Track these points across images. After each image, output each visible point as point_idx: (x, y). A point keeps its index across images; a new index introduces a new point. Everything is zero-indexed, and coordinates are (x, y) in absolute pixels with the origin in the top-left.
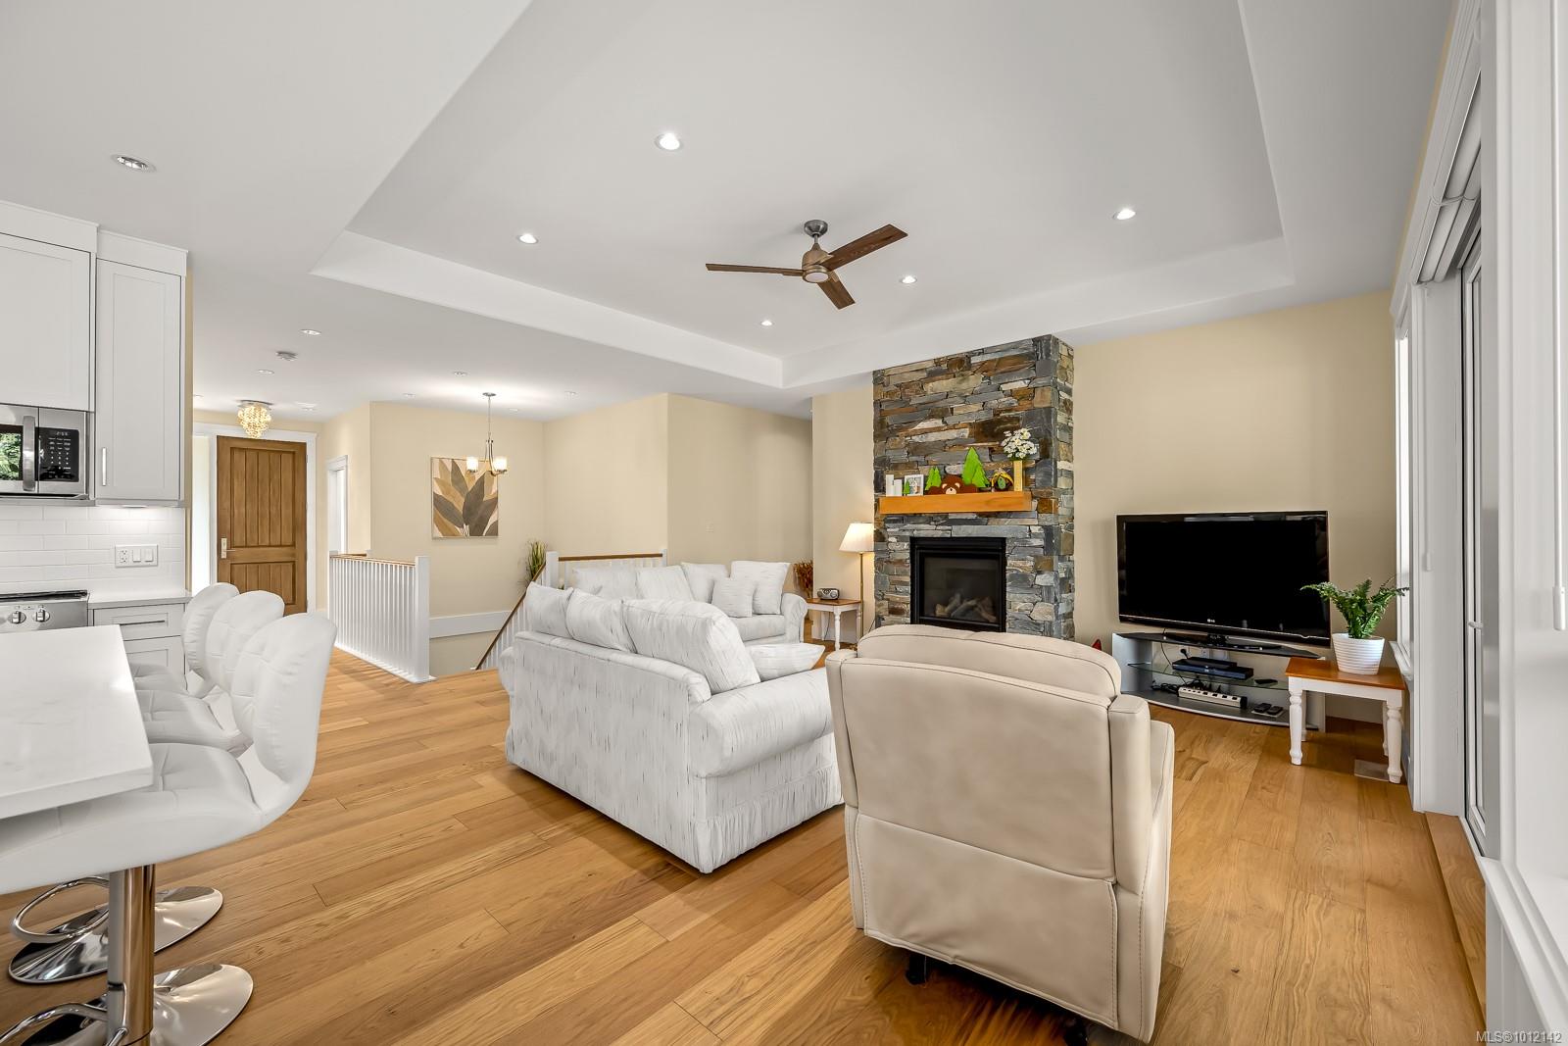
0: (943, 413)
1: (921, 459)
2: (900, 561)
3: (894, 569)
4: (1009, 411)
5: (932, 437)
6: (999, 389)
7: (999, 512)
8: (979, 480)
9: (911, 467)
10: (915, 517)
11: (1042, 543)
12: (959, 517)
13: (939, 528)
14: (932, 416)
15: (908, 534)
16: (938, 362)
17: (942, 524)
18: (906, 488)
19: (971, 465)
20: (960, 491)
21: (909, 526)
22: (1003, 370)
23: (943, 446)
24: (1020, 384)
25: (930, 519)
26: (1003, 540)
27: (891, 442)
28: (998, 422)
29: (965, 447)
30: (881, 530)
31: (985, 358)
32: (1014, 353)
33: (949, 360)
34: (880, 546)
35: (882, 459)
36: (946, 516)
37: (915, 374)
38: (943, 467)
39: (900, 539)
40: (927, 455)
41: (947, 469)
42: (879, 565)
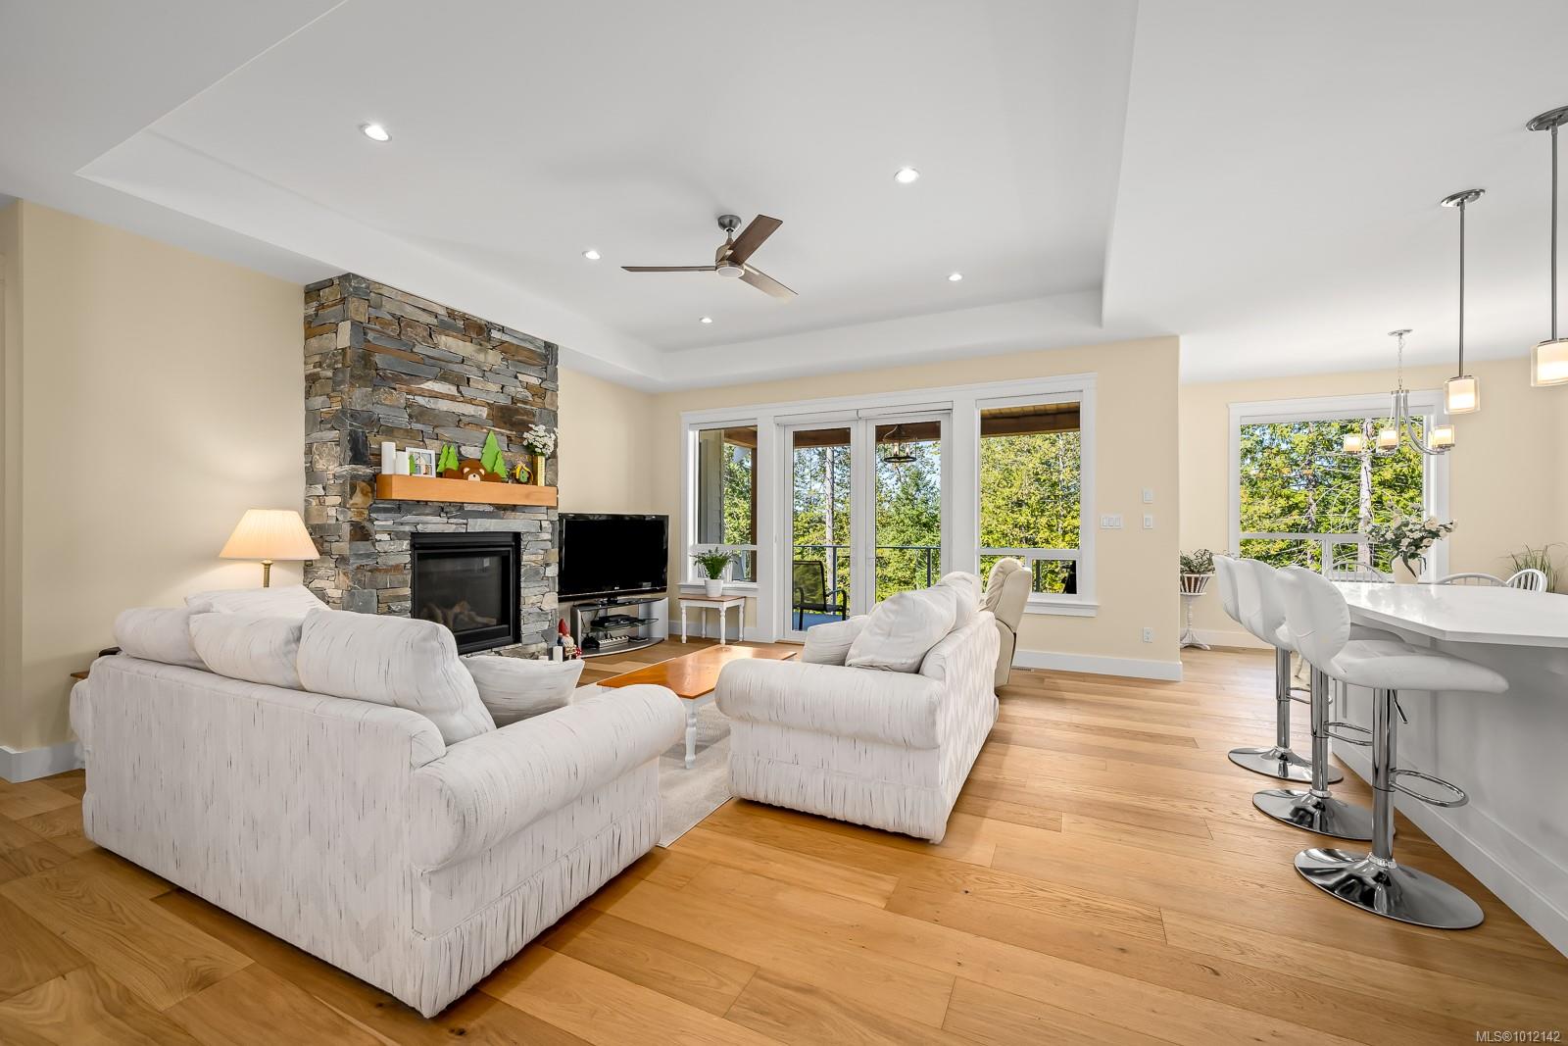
0: (459, 381)
1: (429, 429)
2: (396, 568)
3: (388, 579)
4: (525, 403)
5: (444, 405)
6: (516, 377)
7: (515, 506)
8: (501, 469)
9: (419, 438)
10: (419, 505)
11: (549, 537)
12: (475, 508)
13: (452, 521)
14: (444, 378)
15: (407, 528)
16: (451, 313)
17: (455, 517)
18: (413, 465)
19: (493, 450)
20: (485, 478)
21: (409, 518)
22: (520, 358)
23: (459, 421)
24: (535, 381)
25: (442, 509)
26: (517, 536)
27: (383, 395)
28: (517, 411)
29: (482, 429)
30: (367, 524)
31: (506, 338)
32: (531, 347)
33: (465, 318)
34: (363, 547)
35: (366, 415)
36: (460, 506)
37: (421, 312)
38: (459, 447)
39: (396, 536)
40: (436, 427)
41: (463, 450)
42: (359, 576)
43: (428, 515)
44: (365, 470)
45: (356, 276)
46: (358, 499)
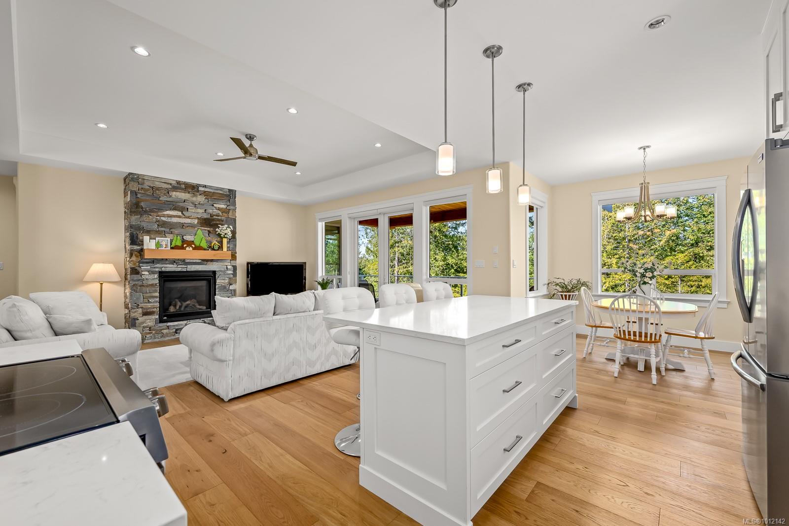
0: (183, 210)
1: (167, 230)
2: (152, 285)
3: (148, 289)
4: (218, 216)
5: (175, 220)
6: (213, 206)
7: (213, 260)
8: (204, 244)
9: (163, 234)
10: (163, 260)
11: (232, 273)
12: (191, 261)
13: (179, 266)
14: (175, 209)
15: (157, 270)
16: (178, 183)
17: (181, 265)
18: (158, 245)
19: (200, 236)
20: (194, 249)
21: (158, 265)
22: (215, 197)
23: (183, 226)
24: (223, 206)
25: (174, 262)
26: (214, 272)
27: (145, 217)
28: (214, 220)
29: (195, 228)
30: (137, 268)
31: (206, 190)
32: (221, 192)
33: (186, 184)
34: (136, 277)
35: (137, 226)
36: (184, 260)
37: (163, 184)
38: (183, 236)
39: (151, 272)
40: (171, 229)
41: (184, 237)
42: (134, 288)
43: (167, 264)
44: (136, 247)
45: (131, 174)
46: (134, 258)
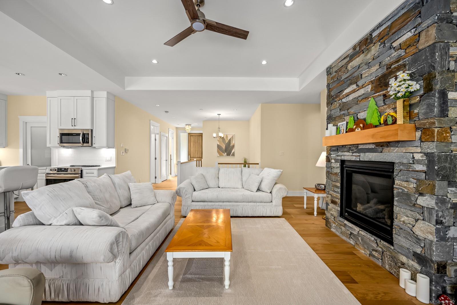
0: (357, 80)
1: (345, 112)
2: (336, 174)
3: (334, 178)
4: (398, 61)
5: (351, 97)
6: (391, 48)
7: (389, 142)
8: (375, 119)
9: (343, 118)
10: (343, 148)
11: (424, 168)
12: (364, 147)
13: (354, 154)
14: (351, 84)
15: (339, 158)
16: (354, 48)
17: (355, 152)
19: (372, 109)
20: (364, 128)
21: (340, 153)
22: (392, 32)
23: (357, 101)
25: (350, 148)
26: (392, 164)
27: (333, 105)
29: (369, 98)
33: (360, 43)
34: (329, 164)
35: (329, 116)
36: (357, 146)
37: (344, 61)
38: (357, 115)
39: (336, 161)
40: (348, 109)
43: (345, 152)
